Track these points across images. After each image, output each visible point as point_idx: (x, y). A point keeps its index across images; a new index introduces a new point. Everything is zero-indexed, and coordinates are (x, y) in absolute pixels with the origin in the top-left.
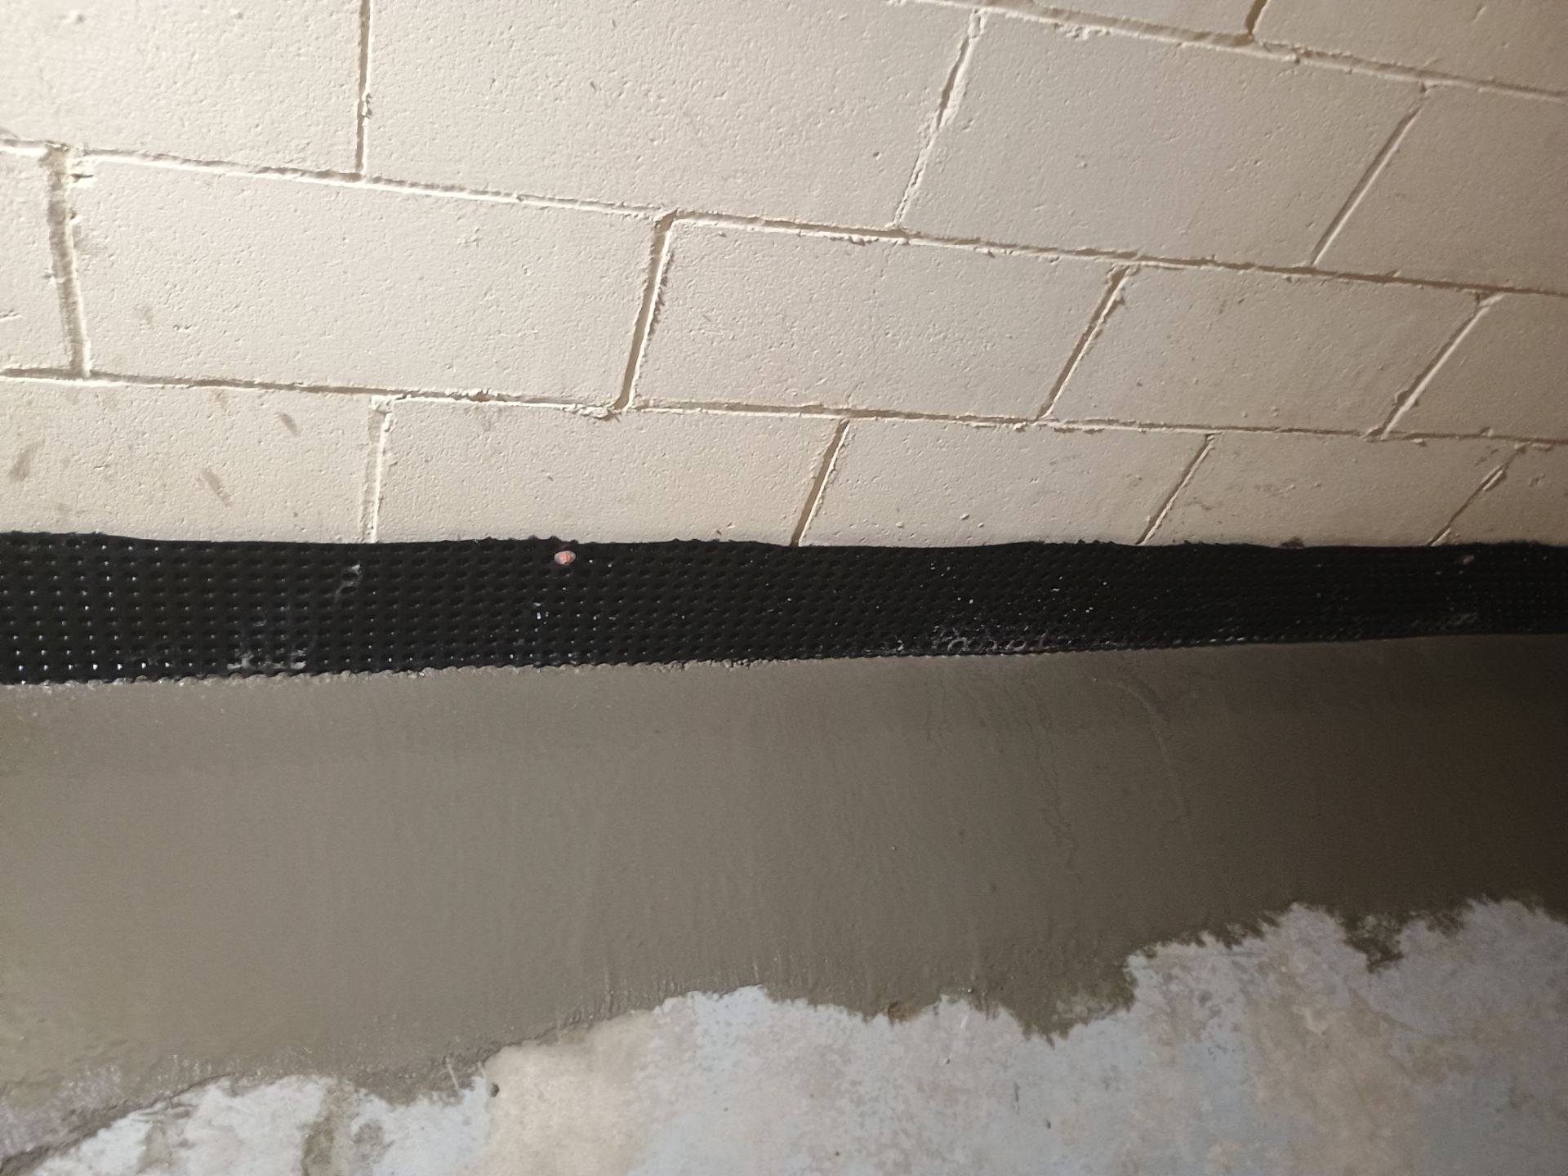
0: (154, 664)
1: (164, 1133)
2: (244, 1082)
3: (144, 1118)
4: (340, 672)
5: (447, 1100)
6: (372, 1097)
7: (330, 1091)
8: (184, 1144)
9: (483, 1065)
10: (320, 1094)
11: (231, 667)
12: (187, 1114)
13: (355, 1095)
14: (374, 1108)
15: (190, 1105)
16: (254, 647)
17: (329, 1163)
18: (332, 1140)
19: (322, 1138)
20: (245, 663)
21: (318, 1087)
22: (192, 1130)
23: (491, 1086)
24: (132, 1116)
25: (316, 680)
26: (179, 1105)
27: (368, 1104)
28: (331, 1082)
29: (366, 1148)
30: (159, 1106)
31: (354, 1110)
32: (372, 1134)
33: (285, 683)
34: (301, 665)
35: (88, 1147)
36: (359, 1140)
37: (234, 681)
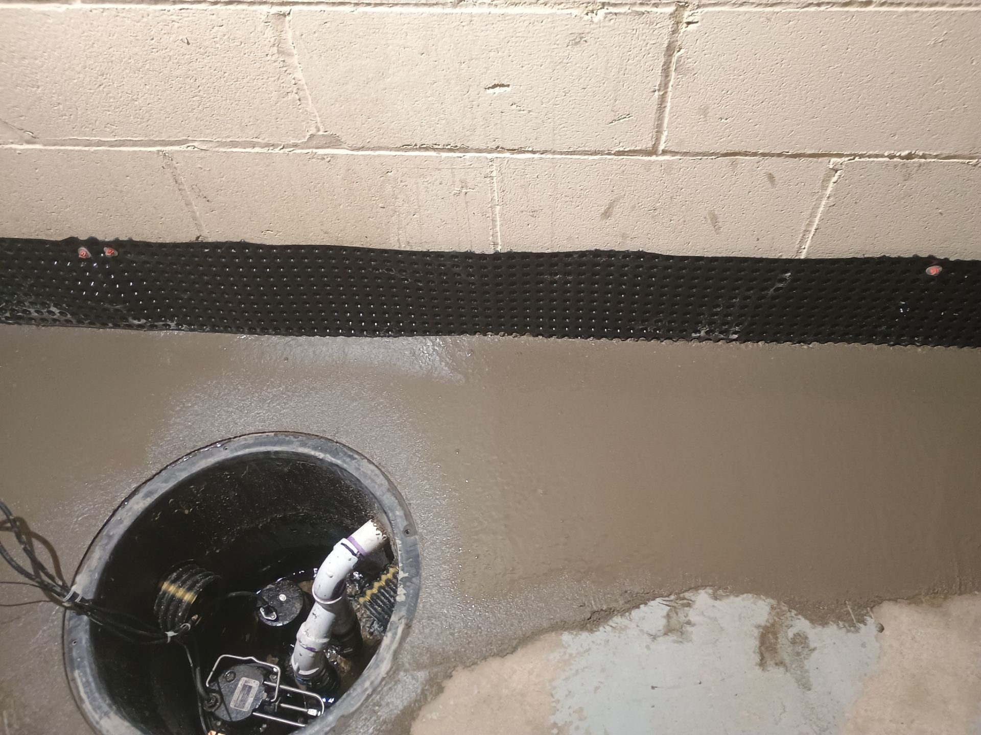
0: (651, 331)
1: (677, 614)
2: (720, 592)
3: (664, 603)
4: (758, 342)
5: (849, 628)
6: (800, 617)
7: (772, 608)
8: (689, 623)
9: (872, 610)
10: (768, 609)
11: (694, 335)
12: (689, 605)
13: (789, 613)
14: (801, 624)
15: (691, 600)
16: (710, 324)
17: (776, 652)
18: (777, 638)
19: (770, 636)
20: (703, 333)
21: (766, 603)
22: (693, 615)
23: (879, 626)
24: (658, 600)
25: (743, 346)
26: (684, 599)
27: (798, 621)
28: (774, 602)
29: (799, 649)
30: (672, 597)
31: (788, 622)
32: (800, 640)
33: (724, 347)
34: (736, 336)
35: (635, 613)
36: (793, 642)
37: (695, 344)
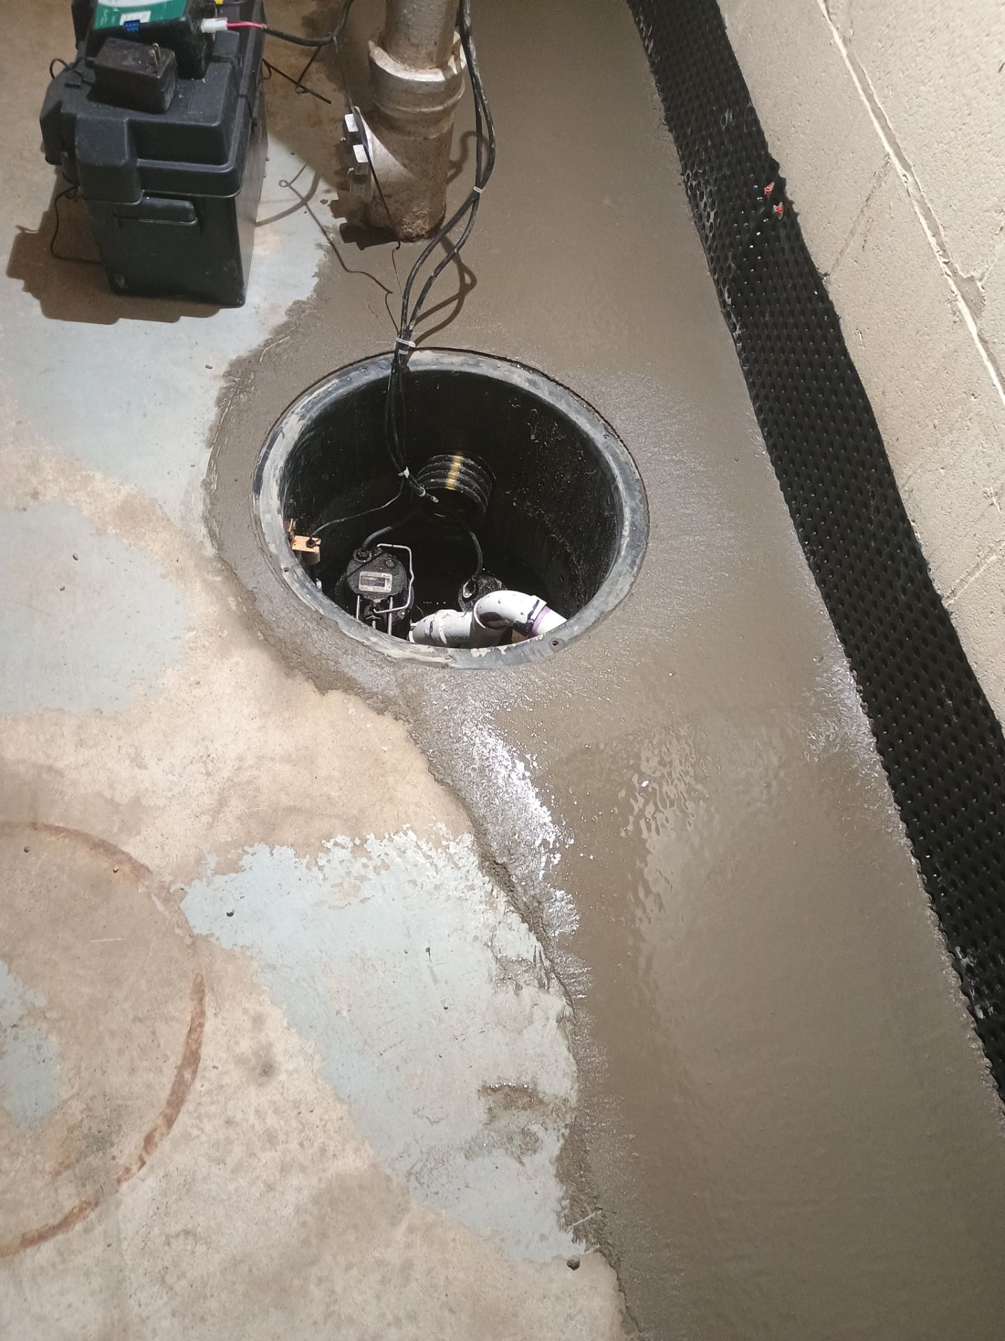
0: (939, 883)
1: (526, 971)
2: (569, 1027)
3: (537, 954)
4: (987, 1056)
5: (562, 1215)
6: (562, 1141)
7: (566, 1101)
8: (518, 988)
9: (596, 1251)
10: (562, 1094)
11: (958, 950)
12: (542, 986)
13: (563, 1125)
14: (552, 1145)
15: (548, 988)
16: (981, 964)
17: (505, 1108)
18: (524, 1108)
19: (526, 1099)
20: (965, 961)
21: (568, 1090)
22: (529, 992)
23: (576, 1260)
24: (539, 944)
25: (971, 1034)
26: (549, 979)
27: (555, 1138)
28: (573, 1102)
29: (518, 1140)
30: (547, 963)
31: (550, 1125)
32: (530, 1143)
33: (958, 1005)
34: (981, 1015)
35: (515, 918)
36: (525, 1133)
37: (945, 958)
